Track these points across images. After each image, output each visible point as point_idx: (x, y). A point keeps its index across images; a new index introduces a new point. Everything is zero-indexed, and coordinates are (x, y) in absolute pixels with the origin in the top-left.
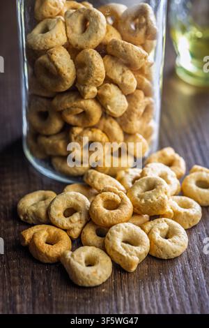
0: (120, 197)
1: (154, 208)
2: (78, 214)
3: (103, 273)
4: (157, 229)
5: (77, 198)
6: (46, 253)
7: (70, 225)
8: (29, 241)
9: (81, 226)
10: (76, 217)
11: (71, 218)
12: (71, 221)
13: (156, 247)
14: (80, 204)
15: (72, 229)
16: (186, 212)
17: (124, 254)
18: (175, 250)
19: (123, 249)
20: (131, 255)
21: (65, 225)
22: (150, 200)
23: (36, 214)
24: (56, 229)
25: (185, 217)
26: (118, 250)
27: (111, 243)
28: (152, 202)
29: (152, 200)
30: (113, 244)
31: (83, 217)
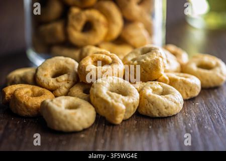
0: (112, 58)
1: (148, 69)
2: (66, 75)
3: (83, 115)
4: (149, 88)
5: (66, 62)
6: (24, 102)
7: (56, 84)
8: (9, 96)
9: (68, 85)
10: (63, 78)
11: (58, 78)
12: (57, 81)
13: (146, 102)
14: (70, 67)
15: (58, 88)
16: (182, 80)
17: (109, 99)
18: (167, 105)
19: (108, 96)
20: (116, 101)
21: (51, 84)
22: (143, 60)
23: (23, 79)
24: (41, 89)
25: (182, 85)
26: (102, 96)
27: (95, 90)
28: (145, 62)
29: (145, 60)
30: (97, 91)
31: (71, 78)
